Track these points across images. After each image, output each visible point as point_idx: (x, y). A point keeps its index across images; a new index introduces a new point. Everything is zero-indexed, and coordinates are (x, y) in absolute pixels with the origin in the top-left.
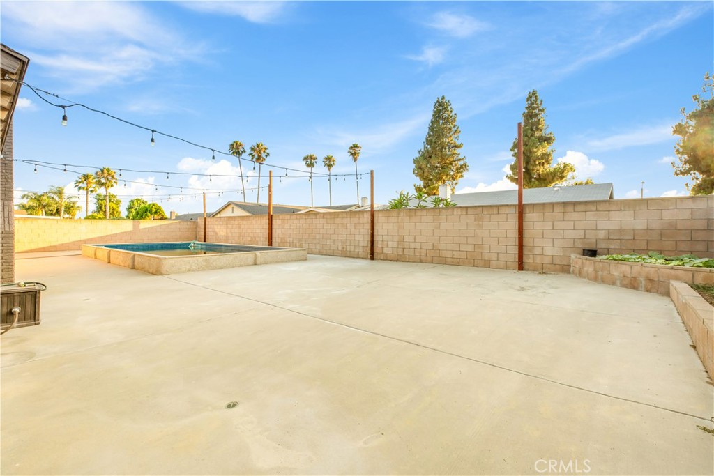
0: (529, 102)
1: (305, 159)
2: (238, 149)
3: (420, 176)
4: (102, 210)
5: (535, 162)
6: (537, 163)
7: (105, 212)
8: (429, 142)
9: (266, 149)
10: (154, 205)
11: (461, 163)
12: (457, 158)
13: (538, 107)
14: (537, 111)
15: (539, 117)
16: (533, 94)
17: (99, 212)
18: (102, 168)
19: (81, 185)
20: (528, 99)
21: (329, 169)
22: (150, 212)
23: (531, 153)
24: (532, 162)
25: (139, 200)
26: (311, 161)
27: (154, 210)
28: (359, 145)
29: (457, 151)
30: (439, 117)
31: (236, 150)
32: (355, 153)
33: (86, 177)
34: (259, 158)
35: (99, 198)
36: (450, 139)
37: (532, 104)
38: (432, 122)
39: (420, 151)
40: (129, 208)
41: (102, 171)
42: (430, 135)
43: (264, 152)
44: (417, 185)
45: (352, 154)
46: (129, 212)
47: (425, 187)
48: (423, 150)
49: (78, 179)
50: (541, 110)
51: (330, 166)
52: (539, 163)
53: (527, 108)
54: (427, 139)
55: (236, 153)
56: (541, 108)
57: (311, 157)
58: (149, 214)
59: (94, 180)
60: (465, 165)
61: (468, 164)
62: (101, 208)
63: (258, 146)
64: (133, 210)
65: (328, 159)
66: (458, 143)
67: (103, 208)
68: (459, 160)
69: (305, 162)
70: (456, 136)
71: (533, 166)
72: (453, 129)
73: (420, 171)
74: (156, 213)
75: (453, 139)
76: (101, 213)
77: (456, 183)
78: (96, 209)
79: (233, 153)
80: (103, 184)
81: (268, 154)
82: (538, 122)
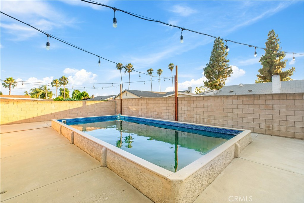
0: (270, 36)
1: (148, 71)
2: (120, 66)
3: (208, 76)
4: (62, 95)
5: (275, 67)
6: (277, 67)
7: (64, 96)
8: (211, 60)
9: (132, 66)
10: (84, 92)
11: (229, 69)
12: (227, 67)
13: (275, 38)
14: (274, 40)
15: (276, 44)
16: (272, 32)
17: (61, 96)
18: (62, 77)
19: (53, 84)
20: (269, 35)
21: (160, 75)
22: (83, 95)
23: (272, 62)
24: (273, 67)
25: (77, 90)
26: (151, 72)
27: (84, 95)
28: (173, 64)
29: (227, 63)
30: (217, 47)
31: (119, 67)
32: (171, 68)
33: (55, 81)
34: (129, 70)
35: (61, 90)
36: (224, 58)
37: (271, 37)
38: (213, 50)
39: (207, 64)
40: (73, 94)
41: (62, 78)
42: (212, 57)
43: (132, 67)
44: (205, 81)
45: (170, 68)
46: (73, 96)
47: (209, 82)
48: (209, 63)
49: (52, 82)
50: (277, 40)
51: (160, 74)
52: (278, 67)
53: (268, 39)
54: (210, 59)
55: (119, 68)
56: (277, 39)
57: (151, 70)
58: (82, 97)
59: (59, 82)
60: (231, 70)
61: (233, 70)
62: (62, 94)
63: (129, 65)
64: (74, 95)
65: (159, 70)
66: (227, 60)
67: (63, 94)
68: (228, 68)
69: (148, 72)
70: (226, 56)
71: (274, 69)
72: (225, 53)
73: (208, 74)
74: (85, 96)
75: (225, 58)
76: (62, 96)
77: (226, 80)
78: (60, 95)
79: (118, 68)
80: (63, 84)
81: (133, 68)
82: (276, 46)
